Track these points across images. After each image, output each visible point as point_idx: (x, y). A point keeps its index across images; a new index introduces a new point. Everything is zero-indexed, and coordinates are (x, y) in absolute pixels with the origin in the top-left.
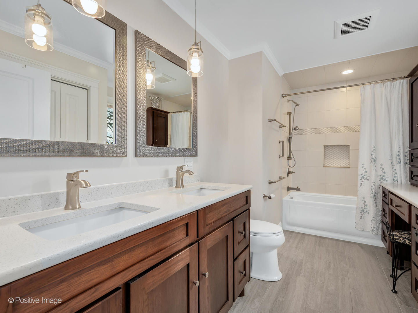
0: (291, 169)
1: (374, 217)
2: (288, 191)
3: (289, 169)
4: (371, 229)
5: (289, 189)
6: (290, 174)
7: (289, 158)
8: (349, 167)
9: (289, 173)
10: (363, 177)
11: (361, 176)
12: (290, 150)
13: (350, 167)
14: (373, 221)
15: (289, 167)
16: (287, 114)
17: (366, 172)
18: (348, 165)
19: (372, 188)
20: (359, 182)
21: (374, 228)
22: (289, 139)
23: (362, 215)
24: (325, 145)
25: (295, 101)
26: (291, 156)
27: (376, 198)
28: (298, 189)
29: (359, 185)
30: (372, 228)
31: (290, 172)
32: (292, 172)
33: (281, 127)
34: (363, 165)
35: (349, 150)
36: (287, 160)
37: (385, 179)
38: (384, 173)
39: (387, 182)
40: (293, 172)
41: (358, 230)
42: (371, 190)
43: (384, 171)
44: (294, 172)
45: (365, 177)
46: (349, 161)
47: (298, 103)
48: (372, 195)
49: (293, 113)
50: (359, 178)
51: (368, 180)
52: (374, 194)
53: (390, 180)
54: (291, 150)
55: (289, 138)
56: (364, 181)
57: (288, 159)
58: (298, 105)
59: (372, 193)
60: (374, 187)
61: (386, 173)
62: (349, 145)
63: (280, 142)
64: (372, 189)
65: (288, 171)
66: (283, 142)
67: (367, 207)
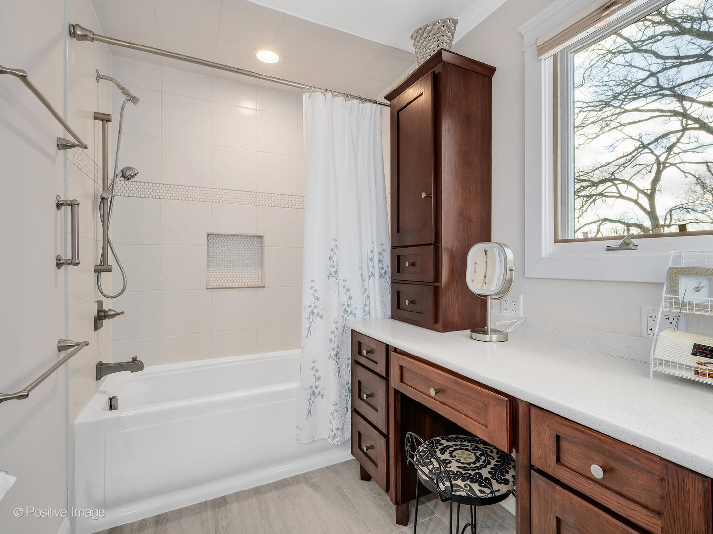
0: (108, 305)
1: (336, 405)
2: (99, 377)
3: (100, 303)
4: (332, 434)
5: (102, 370)
6: (106, 322)
7: (102, 268)
8: (262, 287)
9: (101, 316)
10: (312, 313)
11: (309, 310)
12: (107, 241)
13: (264, 287)
14: (335, 415)
15: (102, 298)
16: (95, 118)
17: (318, 299)
18: (259, 281)
19: (332, 336)
20: (305, 324)
21: (338, 429)
22: (104, 204)
23: (311, 405)
24: (210, 232)
25: (123, 84)
26: (111, 261)
27: (339, 359)
28: (135, 365)
29: (304, 332)
30: (332, 430)
31: (106, 311)
32: (113, 313)
33: (64, 146)
34: (312, 281)
35: (262, 247)
36: (92, 276)
37: (351, 313)
38: (350, 298)
39: (355, 318)
40: (119, 311)
41: (303, 443)
42: (331, 340)
43: (348, 294)
44: (122, 313)
45: (316, 311)
46: (260, 273)
47: (132, 92)
48: (333, 353)
49: (115, 118)
50: (305, 314)
51: (321, 317)
52: (336, 349)
53: (359, 313)
54: (109, 242)
55: (103, 199)
56: (314, 322)
57: (98, 271)
58: (133, 99)
59: (333, 349)
60: (336, 333)
61: (352, 298)
62: (261, 237)
63: (59, 206)
64: (333, 338)
65: (99, 311)
66: (73, 205)
67: (321, 382)
